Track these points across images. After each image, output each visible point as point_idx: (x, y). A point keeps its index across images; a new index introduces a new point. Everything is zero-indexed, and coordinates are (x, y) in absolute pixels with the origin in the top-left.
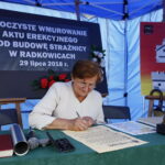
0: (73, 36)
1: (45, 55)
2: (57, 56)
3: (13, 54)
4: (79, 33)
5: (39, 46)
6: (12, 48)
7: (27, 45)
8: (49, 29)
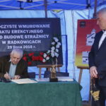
0: (40, 29)
1: (22, 42)
2: (29, 42)
3: (4, 42)
4: (44, 26)
5: (19, 37)
6: (3, 39)
7: (11, 37)
8: (25, 26)
